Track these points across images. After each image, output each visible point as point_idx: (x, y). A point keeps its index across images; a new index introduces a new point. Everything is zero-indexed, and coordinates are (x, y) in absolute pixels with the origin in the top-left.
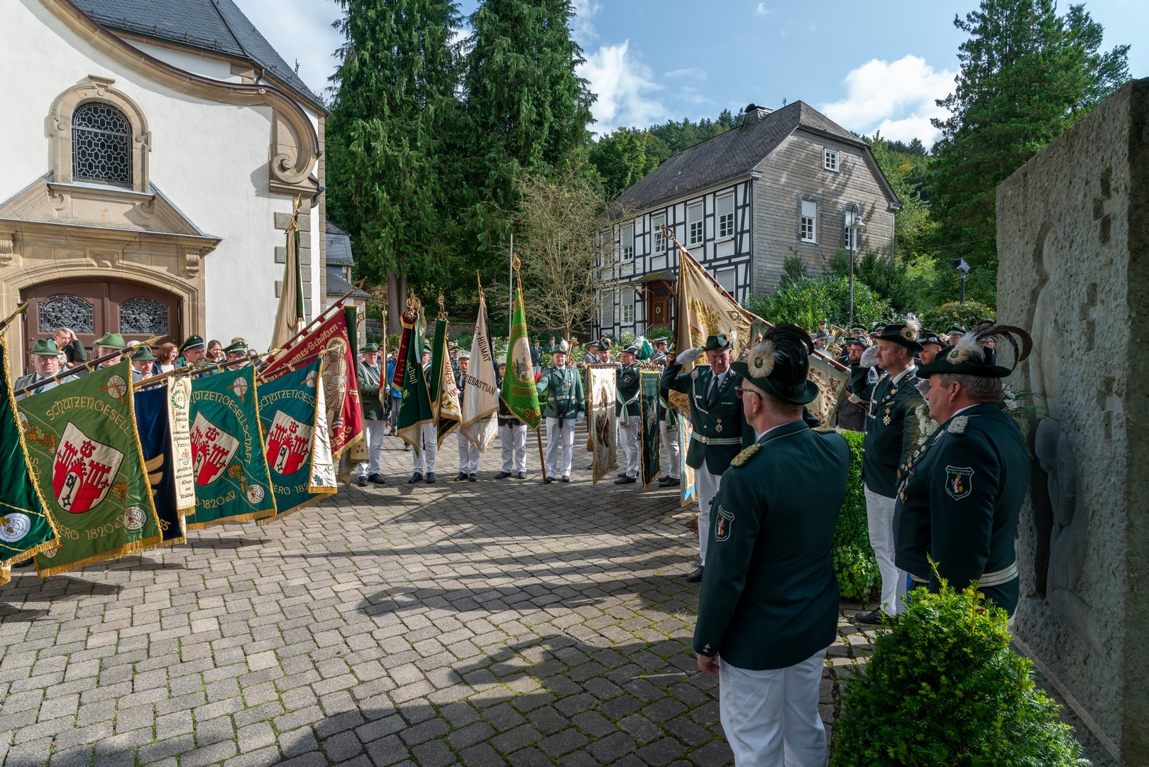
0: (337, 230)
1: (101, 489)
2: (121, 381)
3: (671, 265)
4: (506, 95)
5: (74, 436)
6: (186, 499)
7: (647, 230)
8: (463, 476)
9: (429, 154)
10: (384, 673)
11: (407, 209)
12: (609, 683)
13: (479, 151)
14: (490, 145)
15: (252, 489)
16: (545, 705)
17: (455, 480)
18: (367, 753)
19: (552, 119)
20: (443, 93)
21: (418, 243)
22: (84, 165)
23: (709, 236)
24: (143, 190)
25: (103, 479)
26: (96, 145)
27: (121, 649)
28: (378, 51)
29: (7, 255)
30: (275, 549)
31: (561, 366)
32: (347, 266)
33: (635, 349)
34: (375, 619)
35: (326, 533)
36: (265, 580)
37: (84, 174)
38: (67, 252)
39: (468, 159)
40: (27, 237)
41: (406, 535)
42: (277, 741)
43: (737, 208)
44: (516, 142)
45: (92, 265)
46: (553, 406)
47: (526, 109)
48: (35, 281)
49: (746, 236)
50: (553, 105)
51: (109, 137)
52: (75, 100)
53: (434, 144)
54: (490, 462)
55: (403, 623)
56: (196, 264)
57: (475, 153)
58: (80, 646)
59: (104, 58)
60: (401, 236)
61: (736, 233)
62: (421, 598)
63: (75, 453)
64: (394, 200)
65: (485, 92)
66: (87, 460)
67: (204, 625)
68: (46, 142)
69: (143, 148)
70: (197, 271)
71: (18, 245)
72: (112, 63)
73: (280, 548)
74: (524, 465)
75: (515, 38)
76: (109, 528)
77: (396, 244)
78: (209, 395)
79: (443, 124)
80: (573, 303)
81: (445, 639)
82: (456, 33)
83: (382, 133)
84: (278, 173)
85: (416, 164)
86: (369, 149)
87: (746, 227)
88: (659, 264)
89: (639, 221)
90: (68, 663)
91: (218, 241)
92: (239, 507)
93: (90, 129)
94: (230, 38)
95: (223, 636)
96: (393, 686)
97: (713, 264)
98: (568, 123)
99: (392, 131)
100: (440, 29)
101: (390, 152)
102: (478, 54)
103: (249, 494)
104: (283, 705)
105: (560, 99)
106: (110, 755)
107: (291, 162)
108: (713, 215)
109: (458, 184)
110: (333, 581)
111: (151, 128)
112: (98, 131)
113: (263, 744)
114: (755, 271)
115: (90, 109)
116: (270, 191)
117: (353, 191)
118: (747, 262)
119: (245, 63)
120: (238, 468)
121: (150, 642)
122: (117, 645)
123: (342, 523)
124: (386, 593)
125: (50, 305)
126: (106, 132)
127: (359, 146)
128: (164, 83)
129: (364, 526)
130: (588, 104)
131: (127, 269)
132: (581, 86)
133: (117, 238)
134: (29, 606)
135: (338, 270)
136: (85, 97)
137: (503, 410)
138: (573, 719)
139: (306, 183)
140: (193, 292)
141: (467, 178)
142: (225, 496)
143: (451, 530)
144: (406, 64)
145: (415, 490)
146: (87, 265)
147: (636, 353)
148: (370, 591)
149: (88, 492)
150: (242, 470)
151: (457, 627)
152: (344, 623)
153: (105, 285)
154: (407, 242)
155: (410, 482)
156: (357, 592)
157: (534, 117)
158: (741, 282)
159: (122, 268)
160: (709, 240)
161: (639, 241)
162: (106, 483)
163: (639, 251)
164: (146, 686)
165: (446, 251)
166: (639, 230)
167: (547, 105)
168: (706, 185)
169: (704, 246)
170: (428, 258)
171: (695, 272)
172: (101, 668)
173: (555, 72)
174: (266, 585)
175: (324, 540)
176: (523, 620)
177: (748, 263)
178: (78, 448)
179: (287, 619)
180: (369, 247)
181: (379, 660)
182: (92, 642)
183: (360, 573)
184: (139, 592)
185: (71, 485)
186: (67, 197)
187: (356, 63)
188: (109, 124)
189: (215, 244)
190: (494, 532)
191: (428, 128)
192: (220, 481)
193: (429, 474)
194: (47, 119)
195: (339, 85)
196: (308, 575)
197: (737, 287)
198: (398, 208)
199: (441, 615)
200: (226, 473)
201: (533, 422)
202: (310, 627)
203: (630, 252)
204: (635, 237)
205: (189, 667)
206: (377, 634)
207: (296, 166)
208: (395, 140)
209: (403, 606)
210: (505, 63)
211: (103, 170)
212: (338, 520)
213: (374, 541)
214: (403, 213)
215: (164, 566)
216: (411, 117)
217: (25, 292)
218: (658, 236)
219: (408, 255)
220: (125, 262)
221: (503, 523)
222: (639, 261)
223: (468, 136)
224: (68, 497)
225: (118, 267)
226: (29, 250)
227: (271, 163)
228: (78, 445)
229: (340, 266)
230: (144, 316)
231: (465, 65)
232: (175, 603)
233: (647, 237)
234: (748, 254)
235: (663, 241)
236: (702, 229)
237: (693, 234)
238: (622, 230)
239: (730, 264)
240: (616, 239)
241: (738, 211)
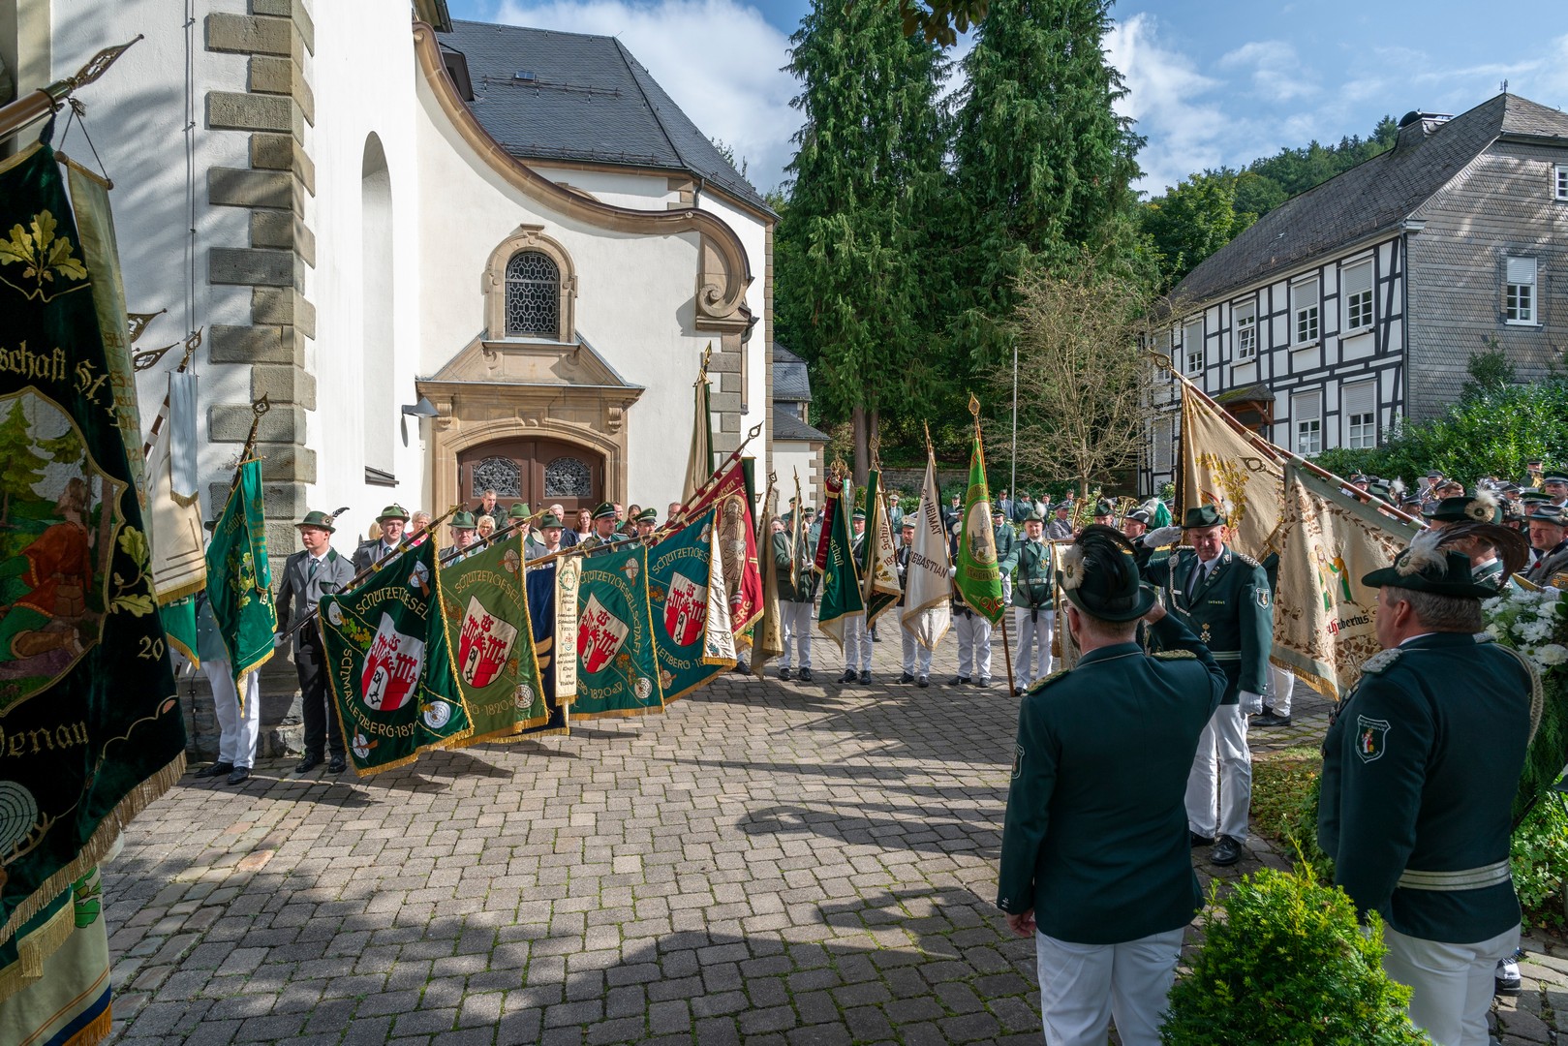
0: (793, 357)
1: (498, 665)
2: (516, 556)
3: (1265, 376)
4: (1011, 158)
5: (476, 610)
6: (567, 686)
7: (1226, 325)
8: (907, 678)
9: (907, 249)
10: (744, 898)
11: (878, 324)
12: (997, 956)
13: (974, 238)
14: (989, 228)
15: (640, 682)
16: (909, 965)
17: (897, 682)
18: (701, 975)
19: (1077, 181)
20: (924, 168)
21: (891, 367)
22: (515, 319)
23: (1330, 327)
24: (569, 341)
25: (500, 655)
26: (527, 296)
27: (505, 832)
28: (843, 128)
29: (447, 419)
30: (669, 747)
31: (1035, 538)
32: (804, 402)
33: (1145, 516)
34: (751, 838)
35: (727, 734)
36: (652, 780)
37: (516, 328)
38: (497, 412)
39: (959, 250)
40: (463, 398)
41: (815, 746)
42: (621, 946)
43: (1378, 281)
44: (1025, 220)
45: (520, 425)
46: (1025, 591)
47: (1040, 173)
48: (471, 443)
49: (1396, 326)
50: (1077, 163)
51: (539, 286)
52: (508, 252)
53: (914, 235)
54: (945, 663)
55: (780, 847)
56: (618, 417)
57: (968, 242)
58: (471, 823)
59: (535, 204)
60: (870, 360)
61: (1378, 321)
62: (809, 821)
63: (477, 628)
64: (861, 313)
65: (982, 158)
66: (486, 635)
67: (583, 819)
68: (482, 298)
69: (570, 294)
70: (619, 426)
71: (456, 406)
72: (542, 208)
73: (675, 747)
74: (987, 669)
75: (1024, 79)
76: (504, 705)
77: (863, 370)
78: (602, 576)
79: (925, 209)
80: (1094, 442)
81: (820, 872)
82: (943, 87)
83: (848, 230)
84: (705, 307)
85: (889, 265)
86: (831, 252)
87: (1396, 309)
88: (1246, 376)
89: (1213, 315)
90: (459, 838)
91: (641, 391)
92: (623, 702)
93: (521, 281)
94: (668, 149)
95: (597, 834)
96: (749, 913)
97: (1337, 372)
98: (1100, 185)
99: (859, 226)
100: (922, 84)
101: (857, 254)
102: (974, 109)
103: (636, 687)
104: (635, 913)
105: (1089, 152)
106: (476, 929)
107: (719, 294)
108: (1338, 295)
109: (945, 285)
110: (720, 790)
111: (578, 272)
112: (529, 281)
113: (607, 946)
114: (1413, 378)
115: (521, 260)
116: (697, 329)
117: (812, 307)
118: (1397, 366)
119: (683, 176)
120: (626, 657)
121: (530, 829)
122: (502, 828)
123: (748, 725)
124: (773, 811)
125: (482, 468)
126: (536, 281)
127: (819, 250)
128: (590, 221)
129: (771, 730)
130: (1132, 151)
131: (553, 427)
132: (1122, 128)
133: (543, 394)
134: (437, 779)
135: (792, 407)
136: (517, 248)
137: (956, 597)
138: (935, 988)
139: (737, 316)
140: (615, 449)
141: (957, 277)
142: (612, 687)
143: (869, 745)
144: (879, 136)
145: (844, 691)
146: (516, 425)
147: (1146, 520)
148: (754, 807)
149: (487, 667)
150: (630, 661)
151: (839, 860)
152: (718, 838)
153: (532, 445)
154: (878, 367)
155: (840, 681)
156: (741, 805)
157: (1051, 182)
158: (1387, 397)
159: (548, 426)
160: (1330, 335)
161: (1213, 343)
162: (502, 658)
163: (1213, 358)
164: (519, 871)
165: (929, 374)
166: (1212, 327)
167: (1069, 164)
168: (1323, 250)
169: (1321, 345)
170: (904, 386)
171: (1206, 413)
172: (485, 848)
173: (1081, 116)
174: (651, 785)
175: (724, 743)
176: (920, 865)
177: (1401, 368)
178: (479, 622)
179: (662, 825)
180: (830, 375)
181: (742, 883)
182: (482, 821)
183: (751, 784)
184: (532, 777)
185: (473, 659)
186: (500, 354)
187: (815, 148)
188: (539, 272)
189: (638, 395)
190: (923, 753)
191: (905, 218)
192: (608, 670)
193: (864, 673)
194: (483, 275)
195: (795, 176)
196: (696, 779)
197: (1381, 406)
198: (865, 324)
199: (825, 845)
200: (614, 662)
201: (995, 613)
202: (683, 837)
203: (1198, 361)
204: (1206, 337)
205: (560, 860)
206: (749, 856)
207: (725, 297)
208: (863, 236)
209: (786, 828)
210: (1010, 114)
211: (533, 322)
212: (744, 721)
213: (777, 749)
214: (872, 330)
215: (559, 754)
216: (883, 205)
217: (462, 456)
218: (1245, 334)
219: (878, 384)
220: (551, 420)
221: (939, 743)
222: (1213, 375)
223: (959, 220)
224: (471, 671)
225: (544, 426)
226: (465, 412)
227: (697, 296)
228: (479, 620)
229: (795, 403)
230: (568, 477)
231: (955, 125)
232: (560, 794)
233: (1226, 336)
234: (1399, 352)
235: (1252, 340)
236: (1318, 317)
237: (1303, 327)
238: (1185, 329)
239: (1367, 370)
240: (1177, 342)
241: (1382, 285)
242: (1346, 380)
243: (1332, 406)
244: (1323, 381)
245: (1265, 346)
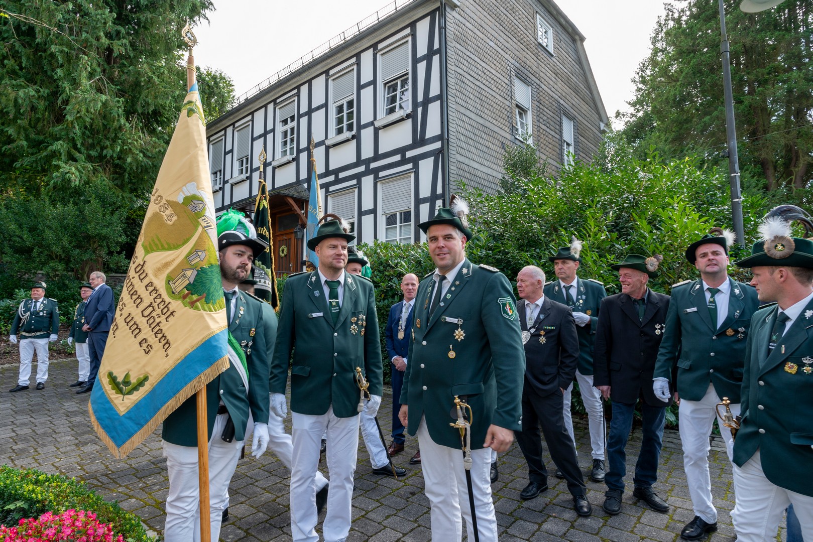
3: (303, 175)
23: (367, 117)
43: (416, 61)
49: (434, 109)
61: (415, 104)
87: (435, 90)
88: (286, 177)
89: (259, 116)
97: (373, 165)
108: (374, 82)
114: (453, 168)
118: (436, 154)
158: (425, 192)
160: (366, 126)
161: (259, 144)
163: (257, 163)
166: (258, 129)
169: (357, 137)
177: (440, 156)
197: (418, 201)
203: (246, 163)
204: (253, 139)
218: (286, 134)
233: (270, 137)
234: (440, 138)
235: (292, 140)
236: (355, 109)
237: (340, 121)
238: (236, 134)
239: (404, 161)
240: (229, 148)
241: (419, 65)
242: (381, 174)
243: (367, 205)
244: (358, 177)
245: (304, 144)
